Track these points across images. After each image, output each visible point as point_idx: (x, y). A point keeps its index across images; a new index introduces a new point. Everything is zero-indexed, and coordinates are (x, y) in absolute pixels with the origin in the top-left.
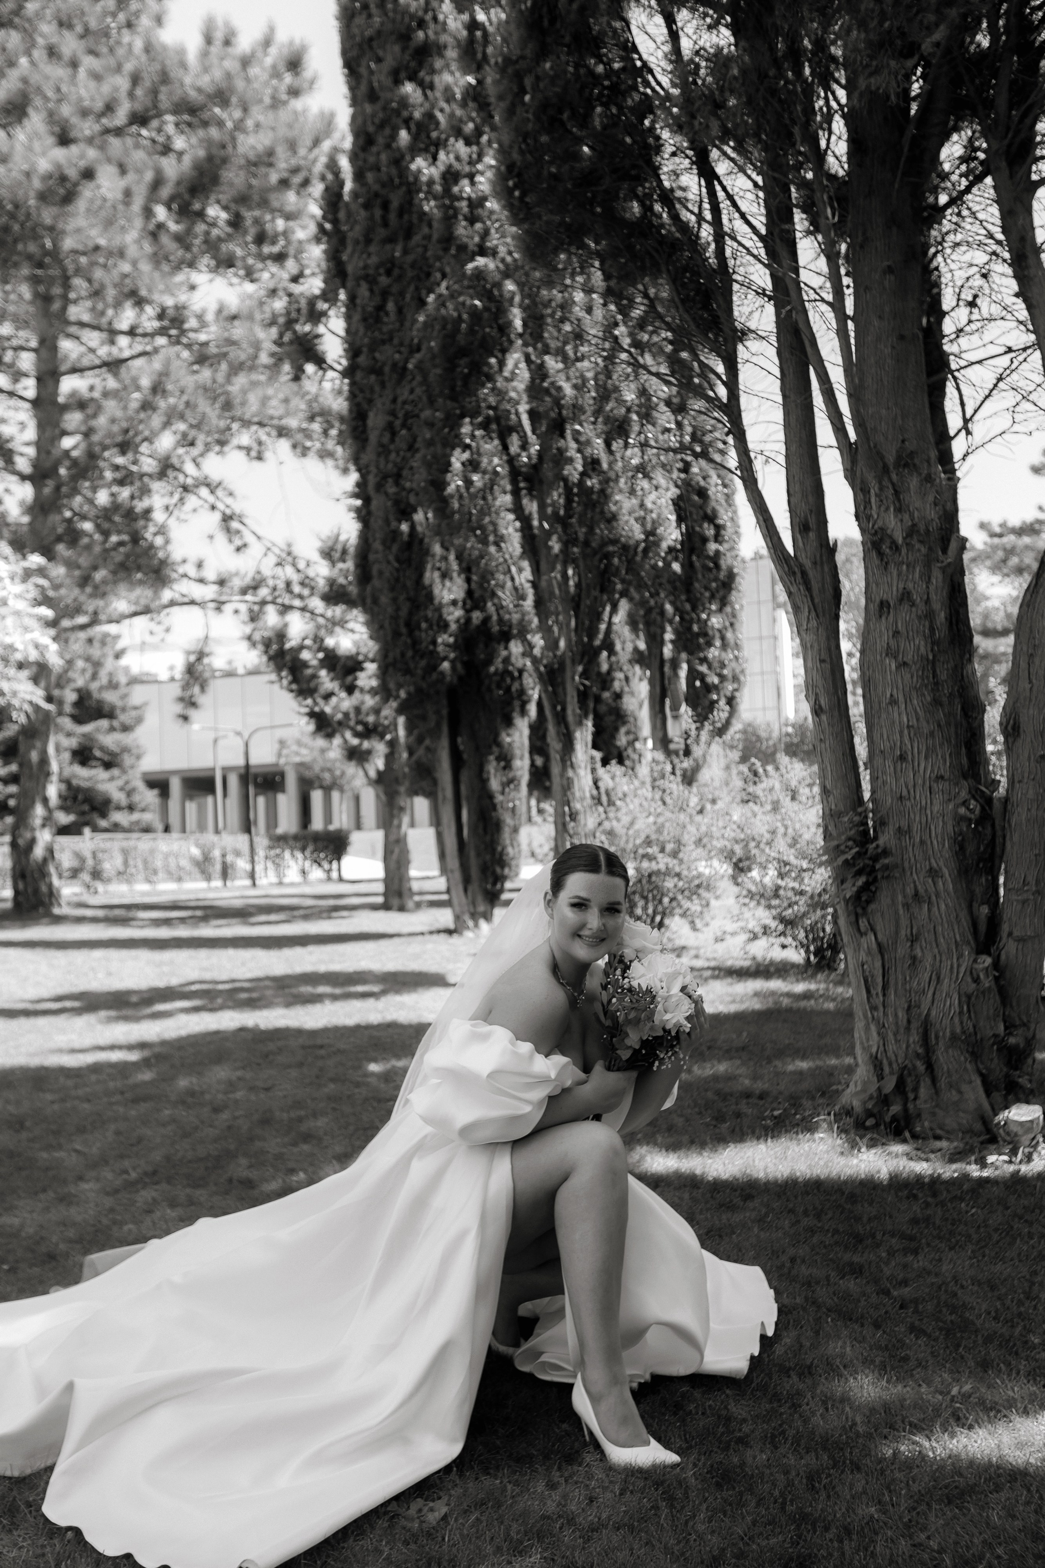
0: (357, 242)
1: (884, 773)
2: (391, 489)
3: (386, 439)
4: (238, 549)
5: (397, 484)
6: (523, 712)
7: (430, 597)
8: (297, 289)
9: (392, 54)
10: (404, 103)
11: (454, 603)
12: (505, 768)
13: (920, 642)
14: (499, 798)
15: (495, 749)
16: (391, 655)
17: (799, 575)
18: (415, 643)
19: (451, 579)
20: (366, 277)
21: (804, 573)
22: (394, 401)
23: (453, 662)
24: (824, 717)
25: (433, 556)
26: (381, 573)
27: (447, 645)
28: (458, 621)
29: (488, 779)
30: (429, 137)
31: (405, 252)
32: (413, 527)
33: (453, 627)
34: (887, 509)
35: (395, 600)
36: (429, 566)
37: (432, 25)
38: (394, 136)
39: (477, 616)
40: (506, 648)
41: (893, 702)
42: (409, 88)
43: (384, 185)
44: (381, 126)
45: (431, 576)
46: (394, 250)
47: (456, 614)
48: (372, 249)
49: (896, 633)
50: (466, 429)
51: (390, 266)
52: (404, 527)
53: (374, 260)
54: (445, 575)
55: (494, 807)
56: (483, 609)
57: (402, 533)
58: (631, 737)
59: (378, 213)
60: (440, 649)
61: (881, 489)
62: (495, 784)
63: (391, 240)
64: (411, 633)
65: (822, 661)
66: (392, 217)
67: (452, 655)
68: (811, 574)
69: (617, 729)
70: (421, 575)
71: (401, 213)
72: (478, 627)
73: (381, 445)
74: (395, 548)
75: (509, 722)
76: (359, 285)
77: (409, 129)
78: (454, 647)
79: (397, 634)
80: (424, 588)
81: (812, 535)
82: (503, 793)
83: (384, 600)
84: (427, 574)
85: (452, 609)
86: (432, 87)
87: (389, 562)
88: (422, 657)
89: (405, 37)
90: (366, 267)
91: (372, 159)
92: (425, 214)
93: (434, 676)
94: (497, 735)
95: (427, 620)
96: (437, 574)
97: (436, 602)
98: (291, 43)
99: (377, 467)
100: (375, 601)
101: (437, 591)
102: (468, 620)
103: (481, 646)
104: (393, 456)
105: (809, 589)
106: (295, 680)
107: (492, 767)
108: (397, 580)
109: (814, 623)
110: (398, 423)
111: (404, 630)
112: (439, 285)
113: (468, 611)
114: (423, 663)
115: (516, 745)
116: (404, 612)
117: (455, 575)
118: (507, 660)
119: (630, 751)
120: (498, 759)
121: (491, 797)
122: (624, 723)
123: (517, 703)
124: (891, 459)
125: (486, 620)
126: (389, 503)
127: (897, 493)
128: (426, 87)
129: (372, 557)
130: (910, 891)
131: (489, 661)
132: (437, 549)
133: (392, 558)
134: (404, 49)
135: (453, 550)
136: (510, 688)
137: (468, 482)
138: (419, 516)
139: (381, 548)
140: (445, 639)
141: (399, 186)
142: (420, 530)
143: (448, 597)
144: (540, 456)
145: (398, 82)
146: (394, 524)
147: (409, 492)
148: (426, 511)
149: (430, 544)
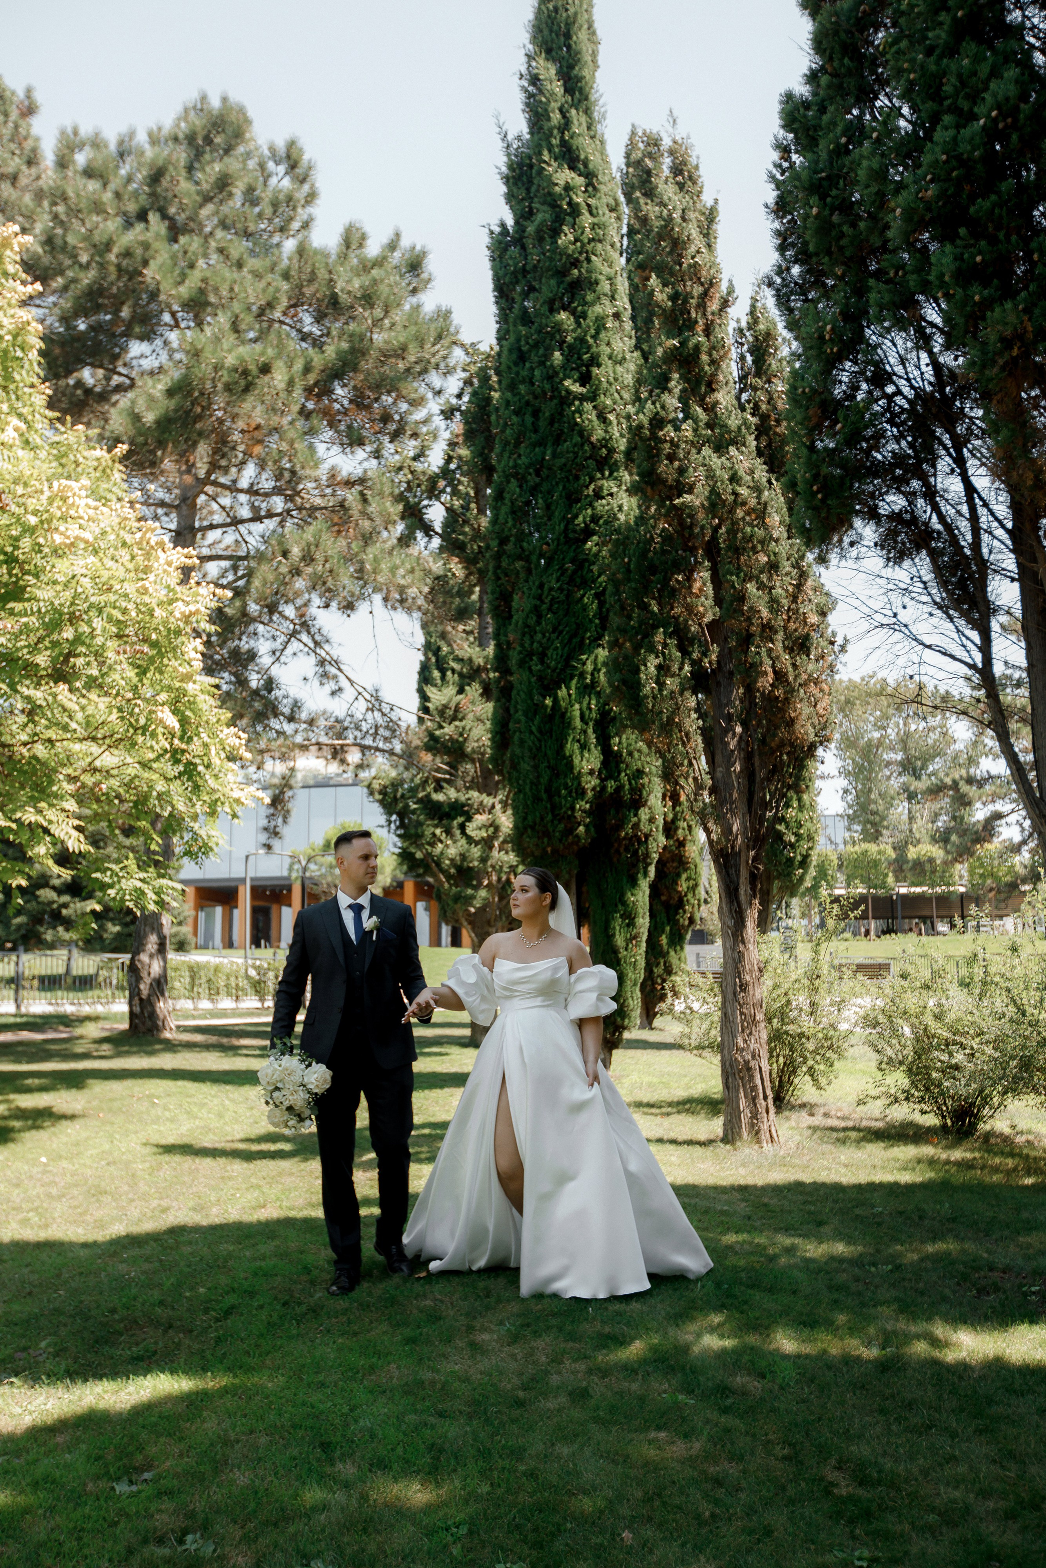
0: (507, 443)
2: (536, 668)
3: (532, 621)
4: (333, 693)
5: (542, 662)
6: (646, 874)
7: (570, 765)
9: (548, 287)
10: (558, 328)
11: (591, 772)
12: (628, 925)
14: (623, 953)
15: (620, 907)
16: (530, 818)
18: (554, 807)
19: (589, 750)
20: (515, 475)
22: (541, 586)
23: (587, 826)
25: (574, 729)
26: (522, 742)
27: (584, 811)
28: (593, 789)
29: (614, 935)
30: (580, 358)
31: (554, 455)
32: (556, 701)
33: (590, 794)
35: (536, 767)
36: (570, 739)
37: (585, 265)
38: (548, 356)
39: (611, 785)
40: (636, 815)
42: (563, 316)
43: (536, 397)
44: (536, 345)
45: (571, 747)
46: (544, 454)
47: (591, 783)
48: (522, 449)
50: (659, 637)
51: (539, 467)
52: (548, 702)
53: (524, 460)
54: (584, 747)
56: (617, 779)
57: (545, 707)
58: (692, 883)
59: (529, 419)
60: (578, 814)
62: (620, 940)
63: (541, 443)
64: (550, 797)
66: (542, 424)
67: (587, 820)
69: (679, 875)
70: (562, 747)
71: (552, 423)
72: (611, 795)
73: (526, 625)
74: (538, 719)
75: (634, 883)
76: (508, 482)
77: (561, 349)
78: (590, 812)
79: (537, 799)
80: (564, 757)
83: (525, 766)
84: (569, 746)
85: (589, 778)
86: (584, 315)
87: (531, 732)
88: (560, 821)
89: (562, 273)
90: (516, 466)
91: (524, 373)
92: (576, 424)
93: (570, 839)
94: (623, 895)
95: (567, 787)
96: (576, 745)
97: (576, 771)
98: (413, 248)
99: (522, 645)
100: (514, 766)
101: (576, 761)
102: (603, 788)
103: (613, 812)
104: (539, 636)
106: (402, 825)
107: (617, 923)
108: (539, 749)
110: (544, 606)
111: (544, 796)
112: (587, 487)
113: (602, 780)
114: (561, 827)
115: (640, 904)
116: (545, 779)
117: (592, 747)
118: (636, 826)
119: (690, 896)
120: (623, 916)
121: (615, 951)
122: (686, 870)
123: (641, 866)
125: (619, 789)
126: (533, 679)
128: (580, 317)
129: (511, 725)
131: (620, 826)
132: (578, 723)
133: (534, 729)
134: (559, 284)
135: (591, 724)
136: (637, 851)
137: (661, 685)
138: (562, 693)
139: (523, 719)
140: (583, 805)
141: (551, 399)
142: (563, 704)
143: (586, 767)
144: (718, 662)
145: (552, 310)
146: (537, 698)
147: (554, 670)
148: (568, 688)
149: (571, 718)
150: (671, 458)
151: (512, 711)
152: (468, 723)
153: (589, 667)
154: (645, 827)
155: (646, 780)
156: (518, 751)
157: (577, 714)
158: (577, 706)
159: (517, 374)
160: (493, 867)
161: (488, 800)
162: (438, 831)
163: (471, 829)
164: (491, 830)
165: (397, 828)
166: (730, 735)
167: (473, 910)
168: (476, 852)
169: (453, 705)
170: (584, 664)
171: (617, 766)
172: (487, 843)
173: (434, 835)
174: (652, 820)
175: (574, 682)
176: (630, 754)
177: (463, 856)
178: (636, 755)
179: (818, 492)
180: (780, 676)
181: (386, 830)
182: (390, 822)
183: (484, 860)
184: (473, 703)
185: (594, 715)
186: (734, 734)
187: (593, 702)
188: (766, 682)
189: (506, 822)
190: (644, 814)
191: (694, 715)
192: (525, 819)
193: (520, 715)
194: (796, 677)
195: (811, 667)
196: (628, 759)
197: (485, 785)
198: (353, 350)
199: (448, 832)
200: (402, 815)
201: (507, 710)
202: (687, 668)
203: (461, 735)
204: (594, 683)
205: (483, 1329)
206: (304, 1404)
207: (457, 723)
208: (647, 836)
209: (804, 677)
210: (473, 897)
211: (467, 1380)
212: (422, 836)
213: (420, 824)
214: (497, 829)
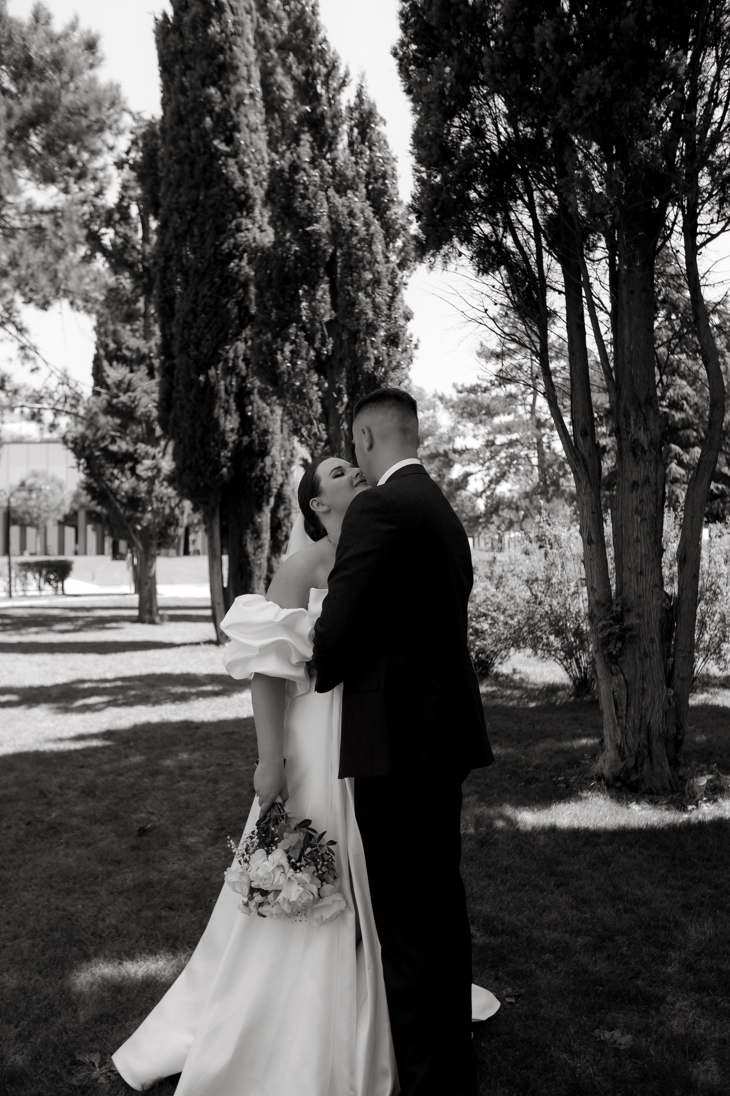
0: (170, 184)
1: (630, 581)
2: (193, 353)
3: (190, 319)
4: (33, 370)
5: (197, 348)
6: (268, 503)
7: (217, 425)
8: (99, 202)
9: (201, 67)
10: (209, 99)
11: (232, 430)
12: (256, 538)
13: (651, 506)
14: (252, 557)
15: (251, 526)
17: (581, 462)
18: (206, 455)
19: (231, 415)
20: (177, 209)
21: (584, 460)
22: (197, 294)
23: (229, 469)
24: (593, 546)
25: (220, 398)
26: (182, 407)
27: (227, 458)
28: (234, 442)
29: (246, 545)
30: (225, 124)
31: (206, 197)
32: (207, 378)
33: (231, 446)
34: (640, 429)
35: (192, 425)
36: (217, 406)
37: (228, 52)
38: (201, 120)
39: (246, 440)
40: (263, 461)
41: (638, 540)
42: (212, 90)
43: (192, 151)
44: (192, 111)
45: (219, 412)
46: (198, 195)
47: (232, 438)
48: (182, 190)
49: (642, 501)
50: (292, 330)
51: (195, 204)
52: (202, 378)
53: (183, 199)
54: (227, 412)
55: (249, 563)
56: (250, 435)
57: (199, 382)
58: (287, 512)
59: (187, 168)
60: (223, 460)
61: (637, 417)
62: (250, 548)
63: (196, 187)
64: (203, 448)
65: (593, 513)
66: (197, 172)
67: (229, 464)
68: (588, 461)
70: (211, 411)
71: (204, 170)
72: (246, 447)
73: (185, 322)
74: (194, 391)
75: (260, 509)
76: (172, 214)
77: (211, 117)
78: (230, 459)
80: (213, 418)
81: (588, 438)
82: (254, 554)
83: (185, 424)
84: (216, 411)
85: (230, 434)
86: (228, 92)
87: (189, 400)
88: (210, 464)
89: (211, 57)
90: (177, 202)
91: (183, 132)
92: (223, 174)
93: (217, 477)
94: (252, 517)
95: (214, 440)
96: (222, 411)
97: (221, 429)
98: (90, 31)
99: (182, 336)
100: (176, 424)
101: (222, 421)
102: (241, 442)
103: (247, 459)
104: (195, 331)
105: (586, 469)
106: (88, 467)
107: (249, 537)
108: (195, 412)
109: (589, 490)
110: (199, 309)
111: (198, 446)
112: (231, 222)
113: (240, 436)
114: (210, 468)
115: (264, 524)
116: (199, 434)
117: (233, 412)
118: (263, 469)
119: (286, 521)
120: (253, 532)
121: (246, 556)
122: (283, 503)
123: (265, 497)
124: (642, 400)
125: (252, 442)
126: (191, 362)
127: (645, 420)
128: (225, 92)
129: (174, 395)
130: (642, 650)
131: (252, 469)
132: (223, 394)
133: (191, 397)
134: (209, 65)
135: (232, 396)
136: (262, 487)
137: (294, 364)
138: (212, 372)
139: (183, 390)
140: (225, 453)
141: (204, 153)
142: (213, 380)
143: (229, 426)
144: (333, 351)
145: (204, 85)
146: (193, 375)
147: (206, 356)
148: (216, 369)
149: (218, 391)
150: (304, 197)
151: (175, 384)
152: (138, 393)
153: (231, 355)
154: (268, 470)
155: (269, 437)
156: (179, 413)
157: (222, 388)
158: (222, 383)
159: (178, 132)
160: (156, 497)
161: (152, 450)
162: (116, 472)
163: (140, 469)
164: (155, 471)
165: (85, 469)
166: (339, 403)
167: (139, 528)
168: (143, 486)
169: (126, 381)
170: (227, 352)
171: (250, 426)
172: (151, 480)
173: (112, 474)
174: (273, 465)
175: (220, 365)
176: (259, 418)
177: (134, 490)
178: (263, 419)
179: (438, 212)
180: (378, 362)
181: (76, 470)
182: (79, 464)
183: (150, 492)
184: (141, 380)
185: (234, 389)
186: (342, 404)
187: (234, 380)
188: (369, 365)
189: (167, 465)
190: (268, 461)
191: (316, 388)
192: (184, 462)
193: (180, 387)
194: (390, 362)
195: (398, 357)
196: (258, 422)
197: (151, 439)
198: (46, 105)
199: (122, 471)
200: (88, 459)
201: (171, 384)
202: (312, 353)
203: (133, 402)
204: (235, 366)
205: (191, 835)
206: (57, 909)
207: (130, 394)
208: (270, 476)
209: (394, 363)
210: (141, 519)
211: (184, 877)
212: (104, 474)
213: (101, 466)
214: (159, 470)
